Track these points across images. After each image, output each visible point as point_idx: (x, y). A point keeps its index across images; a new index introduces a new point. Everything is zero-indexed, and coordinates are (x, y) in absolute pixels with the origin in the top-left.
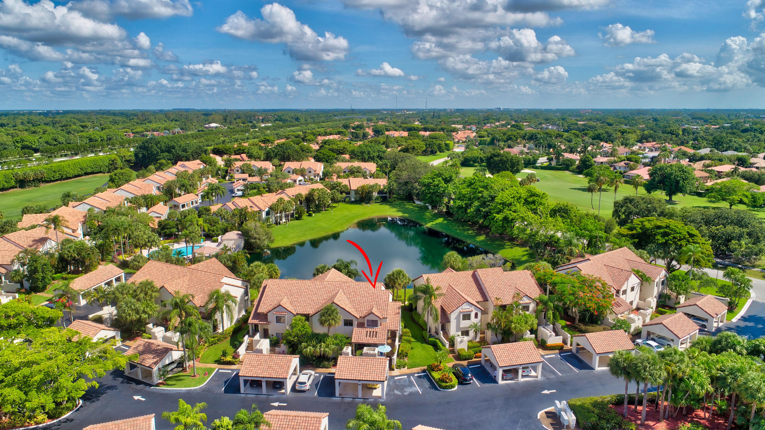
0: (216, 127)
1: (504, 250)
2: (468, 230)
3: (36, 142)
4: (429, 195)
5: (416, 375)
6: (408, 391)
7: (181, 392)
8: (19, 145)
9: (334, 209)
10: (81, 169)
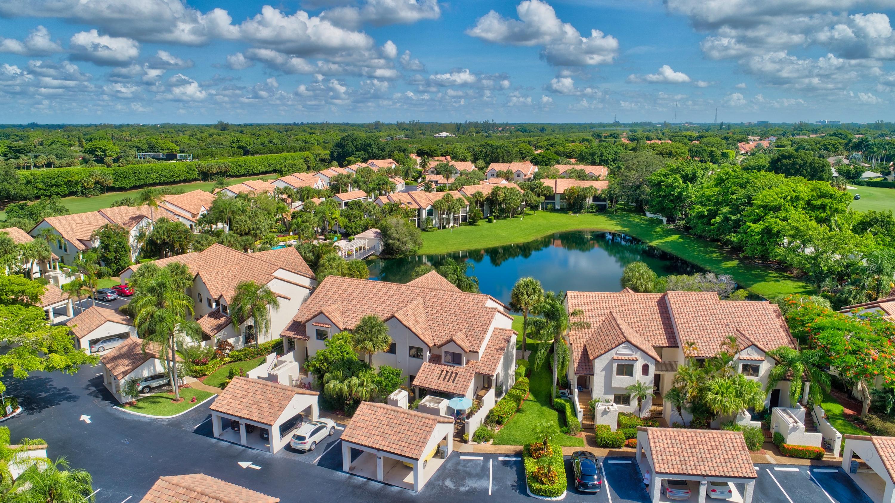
0: (447, 136)
1: (763, 284)
3: (252, 143)
5: (501, 459)
6: (471, 484)
7: (142, 419)
8: (235, 146)
9: (525, 217)
10: (270, 165)
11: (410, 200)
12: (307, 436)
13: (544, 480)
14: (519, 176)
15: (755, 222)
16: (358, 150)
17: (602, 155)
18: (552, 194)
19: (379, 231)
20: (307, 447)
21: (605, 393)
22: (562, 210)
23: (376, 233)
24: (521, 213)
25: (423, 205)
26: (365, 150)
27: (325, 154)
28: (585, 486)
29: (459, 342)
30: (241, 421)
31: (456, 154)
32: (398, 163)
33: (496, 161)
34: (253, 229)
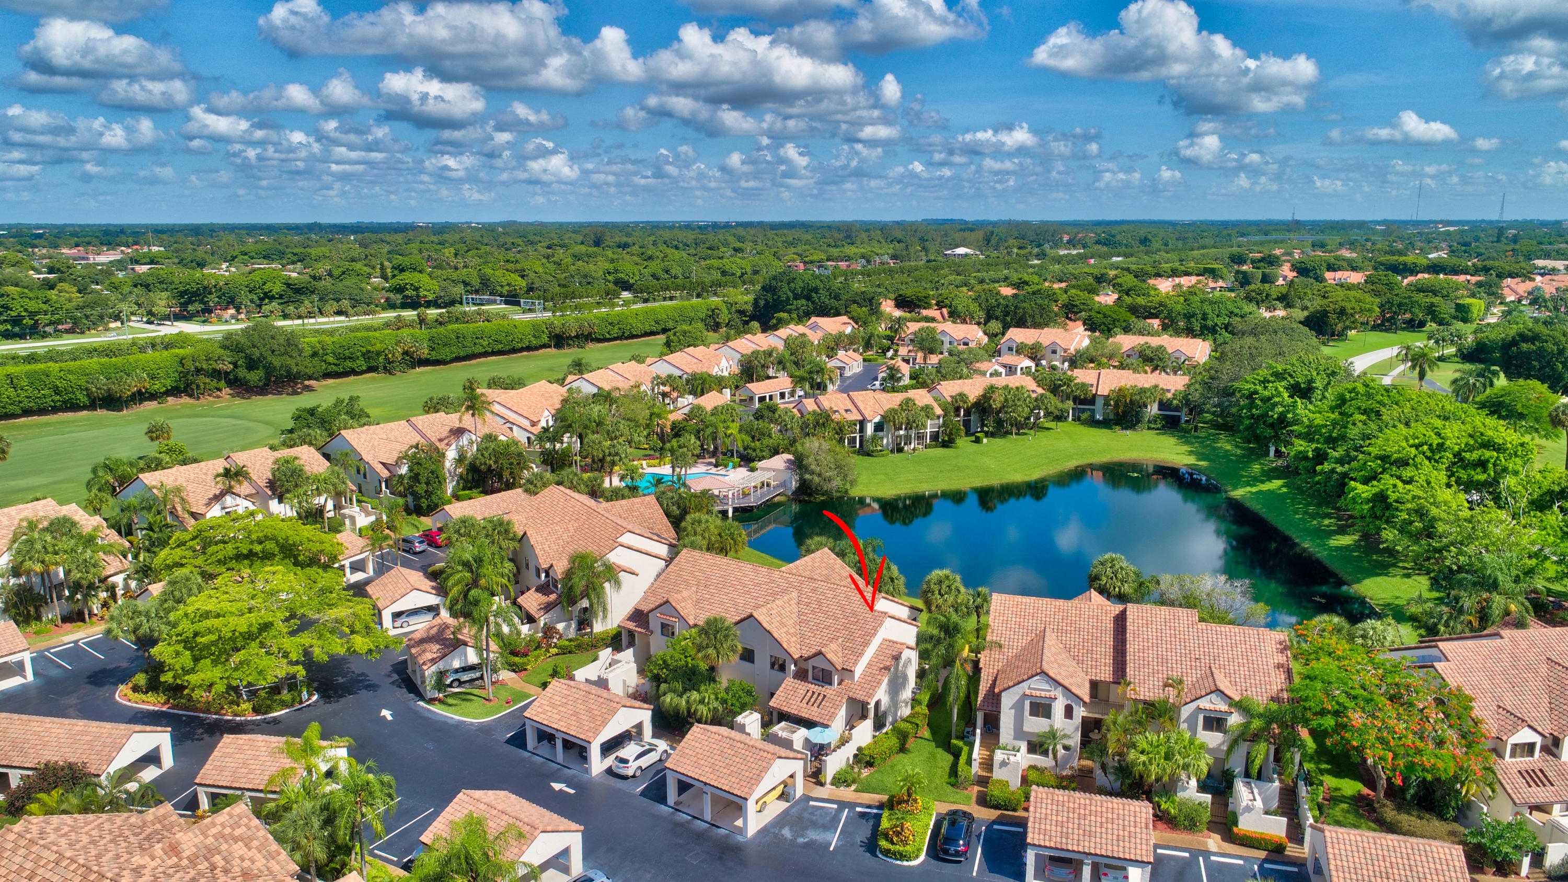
0: (966, 255)
1: (1380, 579)
2: (1328, 516)
3: (637, 273)
4: (1247, 422)
5: (858, 809)
6: (814, 835)
8: (610, 278)
9: (1041, 434)
10: (657, 322)
11: (850, 406)
12: (631, 759)
13: (895, 839)
14: (1054, 352)
15: (1366, 481)
16: (796, 297)
17: (1205, 318)
18: (1089, 396)
19: (791, 457)
20: (630, 772)
21: (1015, 738)
22: (1106, 424)
23: (789, 461)
24: (1037, 427)
25: (868, 414)
26: (808, 298)
27: (746, 303)
28: (946, 852)
29: (829, 656)
30: (557, 735)
31: (956, 308)
32: (856, 323)
33: (1021, 323)
34: (610, 455)
